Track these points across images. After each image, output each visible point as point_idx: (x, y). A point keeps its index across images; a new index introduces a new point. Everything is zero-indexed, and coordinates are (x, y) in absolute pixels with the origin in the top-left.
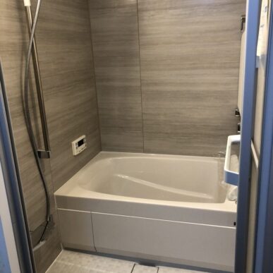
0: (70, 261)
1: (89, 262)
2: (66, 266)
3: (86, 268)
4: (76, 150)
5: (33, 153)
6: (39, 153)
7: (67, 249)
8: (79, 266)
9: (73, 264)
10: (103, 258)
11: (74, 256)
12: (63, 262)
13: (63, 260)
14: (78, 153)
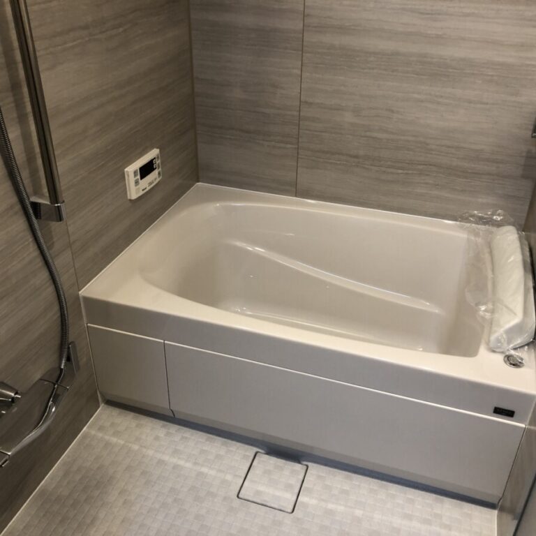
0: (116, 434)
1: (157, 438)
2: (107, 444)
3: (151, 453)
4: (135, 188)
5: (18, 207)
6: (36, 206)
7: (111, 403)
8: (136, 447)
9: (122, 442)
10: (188, 433)
11: (126, 421)
12: (100, 435)
13: (101, 429)
14: (141, 193)
